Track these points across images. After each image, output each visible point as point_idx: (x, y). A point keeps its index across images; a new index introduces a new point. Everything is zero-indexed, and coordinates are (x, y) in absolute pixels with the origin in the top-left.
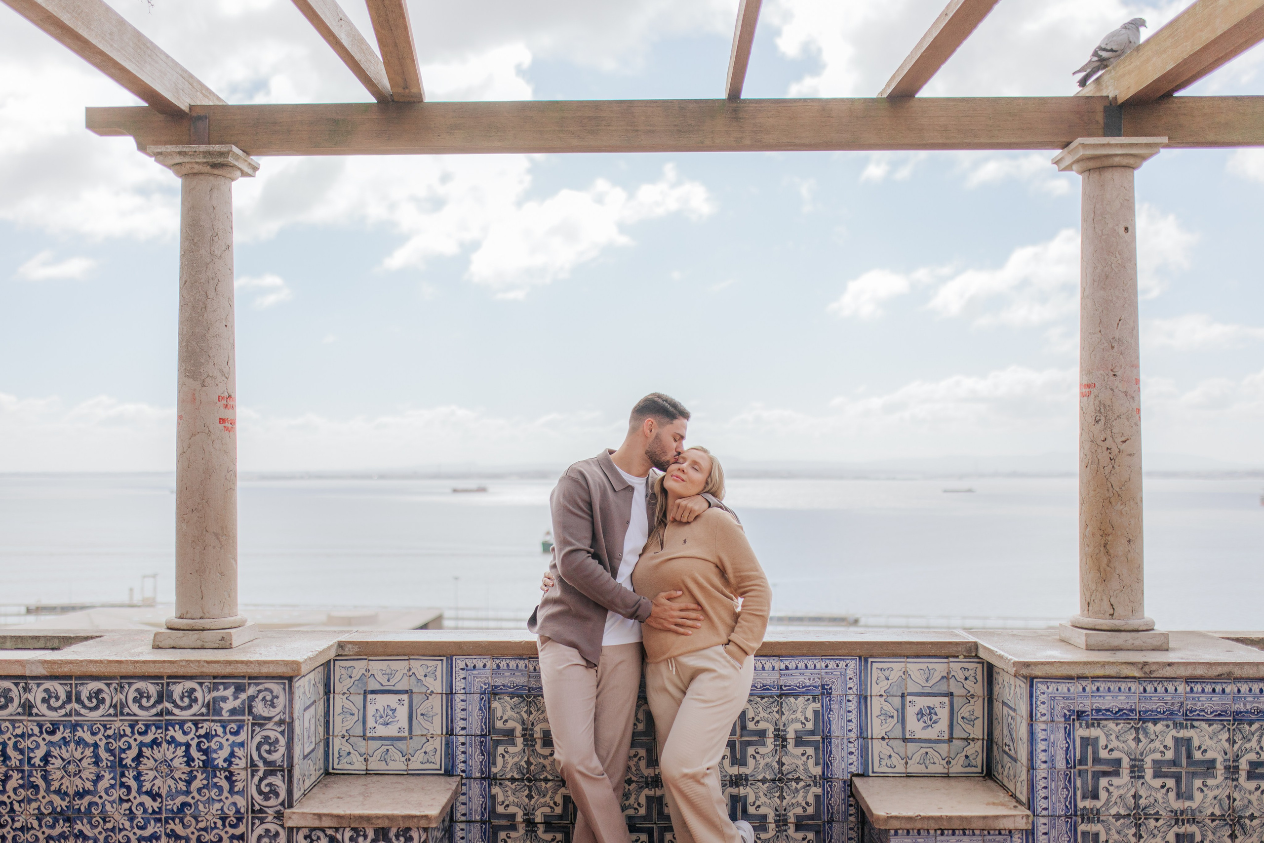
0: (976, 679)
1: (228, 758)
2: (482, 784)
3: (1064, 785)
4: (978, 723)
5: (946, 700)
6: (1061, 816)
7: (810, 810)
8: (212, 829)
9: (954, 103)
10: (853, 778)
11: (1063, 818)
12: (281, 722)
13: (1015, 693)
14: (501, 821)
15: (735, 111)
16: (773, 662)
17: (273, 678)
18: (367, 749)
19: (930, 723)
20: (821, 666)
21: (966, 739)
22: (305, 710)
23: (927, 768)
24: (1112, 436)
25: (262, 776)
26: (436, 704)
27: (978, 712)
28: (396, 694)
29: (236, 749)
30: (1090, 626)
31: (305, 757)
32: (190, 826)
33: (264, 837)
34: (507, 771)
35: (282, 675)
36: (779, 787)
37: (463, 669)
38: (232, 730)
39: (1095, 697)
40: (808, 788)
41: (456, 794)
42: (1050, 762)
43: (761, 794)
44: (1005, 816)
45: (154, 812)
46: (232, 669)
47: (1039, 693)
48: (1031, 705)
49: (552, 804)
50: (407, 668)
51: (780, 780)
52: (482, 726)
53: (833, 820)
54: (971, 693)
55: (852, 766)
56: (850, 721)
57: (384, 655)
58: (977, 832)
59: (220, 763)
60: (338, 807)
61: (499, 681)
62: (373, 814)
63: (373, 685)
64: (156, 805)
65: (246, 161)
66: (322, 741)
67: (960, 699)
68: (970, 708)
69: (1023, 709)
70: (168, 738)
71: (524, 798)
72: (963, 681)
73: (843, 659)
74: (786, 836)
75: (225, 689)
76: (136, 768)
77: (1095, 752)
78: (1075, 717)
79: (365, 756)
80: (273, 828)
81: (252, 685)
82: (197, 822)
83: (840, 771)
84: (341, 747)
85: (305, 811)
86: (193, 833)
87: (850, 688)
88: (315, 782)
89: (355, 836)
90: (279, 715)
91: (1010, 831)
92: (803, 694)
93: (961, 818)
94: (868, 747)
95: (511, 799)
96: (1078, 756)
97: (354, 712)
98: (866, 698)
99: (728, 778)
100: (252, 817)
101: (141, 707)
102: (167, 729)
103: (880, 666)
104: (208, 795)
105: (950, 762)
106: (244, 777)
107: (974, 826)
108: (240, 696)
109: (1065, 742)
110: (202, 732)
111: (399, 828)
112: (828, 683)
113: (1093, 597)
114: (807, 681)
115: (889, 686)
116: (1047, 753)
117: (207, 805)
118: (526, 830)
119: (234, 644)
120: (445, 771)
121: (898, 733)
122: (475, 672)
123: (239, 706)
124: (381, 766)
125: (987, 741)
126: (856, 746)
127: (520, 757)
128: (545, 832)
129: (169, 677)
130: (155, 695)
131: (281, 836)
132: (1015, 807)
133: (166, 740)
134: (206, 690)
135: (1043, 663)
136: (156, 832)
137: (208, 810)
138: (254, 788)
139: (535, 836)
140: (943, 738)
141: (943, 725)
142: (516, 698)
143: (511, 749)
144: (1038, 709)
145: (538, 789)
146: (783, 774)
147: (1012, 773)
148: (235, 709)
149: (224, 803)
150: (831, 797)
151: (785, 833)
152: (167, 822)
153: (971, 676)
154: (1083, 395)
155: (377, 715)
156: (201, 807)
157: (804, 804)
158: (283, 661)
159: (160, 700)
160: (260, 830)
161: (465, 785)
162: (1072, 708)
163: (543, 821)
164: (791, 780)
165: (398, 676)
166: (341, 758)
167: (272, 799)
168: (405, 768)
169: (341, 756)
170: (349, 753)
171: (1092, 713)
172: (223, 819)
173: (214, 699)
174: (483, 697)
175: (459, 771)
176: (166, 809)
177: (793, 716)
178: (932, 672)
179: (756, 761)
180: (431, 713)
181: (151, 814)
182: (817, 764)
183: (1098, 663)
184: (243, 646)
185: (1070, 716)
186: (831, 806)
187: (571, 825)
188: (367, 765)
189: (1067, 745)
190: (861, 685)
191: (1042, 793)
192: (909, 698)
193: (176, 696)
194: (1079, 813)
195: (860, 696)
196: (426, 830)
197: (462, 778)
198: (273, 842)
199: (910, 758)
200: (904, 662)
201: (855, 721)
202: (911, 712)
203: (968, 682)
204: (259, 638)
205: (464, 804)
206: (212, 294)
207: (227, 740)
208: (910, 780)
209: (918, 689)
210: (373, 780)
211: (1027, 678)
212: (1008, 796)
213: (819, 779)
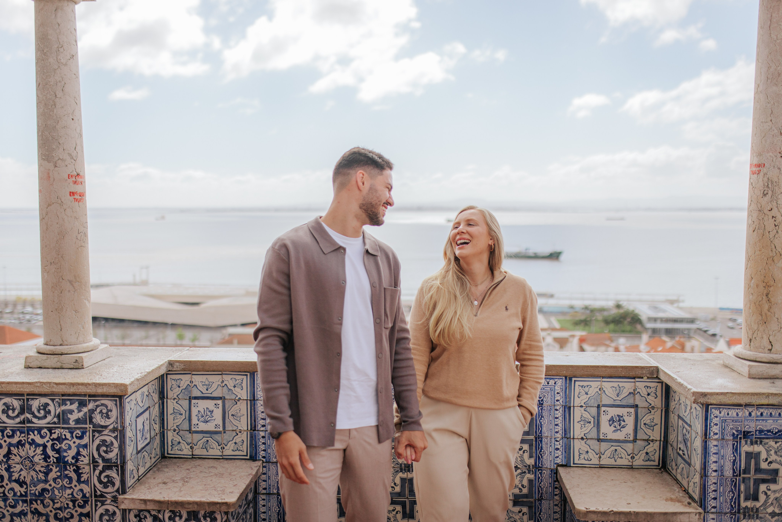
0: (656, 395)
1: (76, 456)
3: (730, 489)
4: (657, 428)
5: (632, 410)
6: (727, 513)
7: (525, 491)
8: (66, 508)
10: (559, 468)
11: (728, 515)
12: (114, 430)
13: (691, 413)
17: (107, 396)
18: (192, 440)
19: (619, 427)
21: (647, 440)
22: (138, 417)
23: (616, 461)
24: (777, 207)
25: (101, 470)
26: (243, 408)
27: (657, 420)
28: (213, 399)
29: (81, 450)
30: (752, 358)
31: (138, 452)
32: (49, 506)
33: (104, 515)
35: (113, 394)
38: (77, 435)
39: (759, 420)
40: (523, 474)
41: (257, 475)
42: (720, 471)
44: (681, 513)
45: (21, 495)
46: (75, 389)
47: (713, 416)
48: (706, 425)
50: (221, 380)
53: (542, 499)
54: (652, 406)
55: (558, 459)
56: (557, 425)
57: (203, 371)
59: (69, 459)
60: (161, 493)
62: (185, 501)
63: (196, 393)
64: (23, 490)
66: (158, 435)
67: (644, 410)
68: (651, 417)
69: (698, 426)
70: (29, 440)
72: (646, 396)
73: (553, 378)
75: (71, 404)
76: (7, 462)
77: (757, 464)
78: (742, 436)
79: (191, 445)
80: (111, 508)
81: (92, 401)
82: (54, 503)
83: (549, 462)
84: (173, 438)
85: (134, 497)
86: (51, 511)
87: (558, 401)
88: (150, 467)
89: (173, 516)
90: (113, 424)
93: (647, 514)
94: (570, 445)
96: (743, 467)
97: (182, 413)
98: (570, 408)
100: (95, 500)
101: (8, 417)
102: (28, 434)
103: (581, 384)
104: (61, 484)
105: (634, 457)
106: (88, 471)
108: (82, 410)
109: (732, 455)
110: (55, 436)
111: (206, 511)
113: (755, 335)
115: (588, 399)
116: (718, 464)
117: (61, 491)
119: (85, 366)
120: (250, 456)
121: (594, 434)
123: (82, 417)
124: (204, 452)
125: (663, 442)
126: (562, 444)
129: (28, 395)
130: (18, 408)
131: (117, 515)
132: (689, 503)
133: (28, 442)
134: (57, 405)
135: (717, 394)
136: (24, 510)
137: (61, 494)
138: (96, 478)
140: (629, 439)
141: (629, 429)
147: (685, 472)
148: (79, 419)
149: (74, 489)
150: (541, 481)
152: (31, 503)
153: (652, 393)
154: (753, 173)
155: (200, 415)
156: (56, 492)
157: (520, 486)
158: (114, 384)
159: (22, 412)
160: (101, 510)
161: (265, 467)
162: (740, 429)
165: (214, 386)
166: (173, 446)
167: (110, 487)
168: (221, 454)
169: (173, 444)
170: (179, 443)
171: (756, 433)
172: (74, 501)
173: (63, 411)
175: (261, 457)
176: (30, 493)
178: (622, 389)
180: (239, 414)
181: (19, 497)
182: (531, 457)
183: (763, 394)
184: (94, 365)
185: (737, 435)
186: (541, 488)
188: (192, 452)
189: (734, 458)
190: (566, 398)
191: (712, 495)
192: (603, 409)
193: (34, 409)
194: (741, 511)
195: (565, 407)
196: (226, 513)
197: (263, 462)
198: (112, 519)
199: (603, 454)
200: (600, 381)
201: (560, 425)
202: (604, 419)
203: (649, 397)
204: (112, 357)
205: (264, 481)
206: (59, 94)
207: (74, 442)
208: (602, 471)
209: (610, 402)
210: (196, 464)
211: (703, 405)
212: (681, 492)
213: (532, 468)
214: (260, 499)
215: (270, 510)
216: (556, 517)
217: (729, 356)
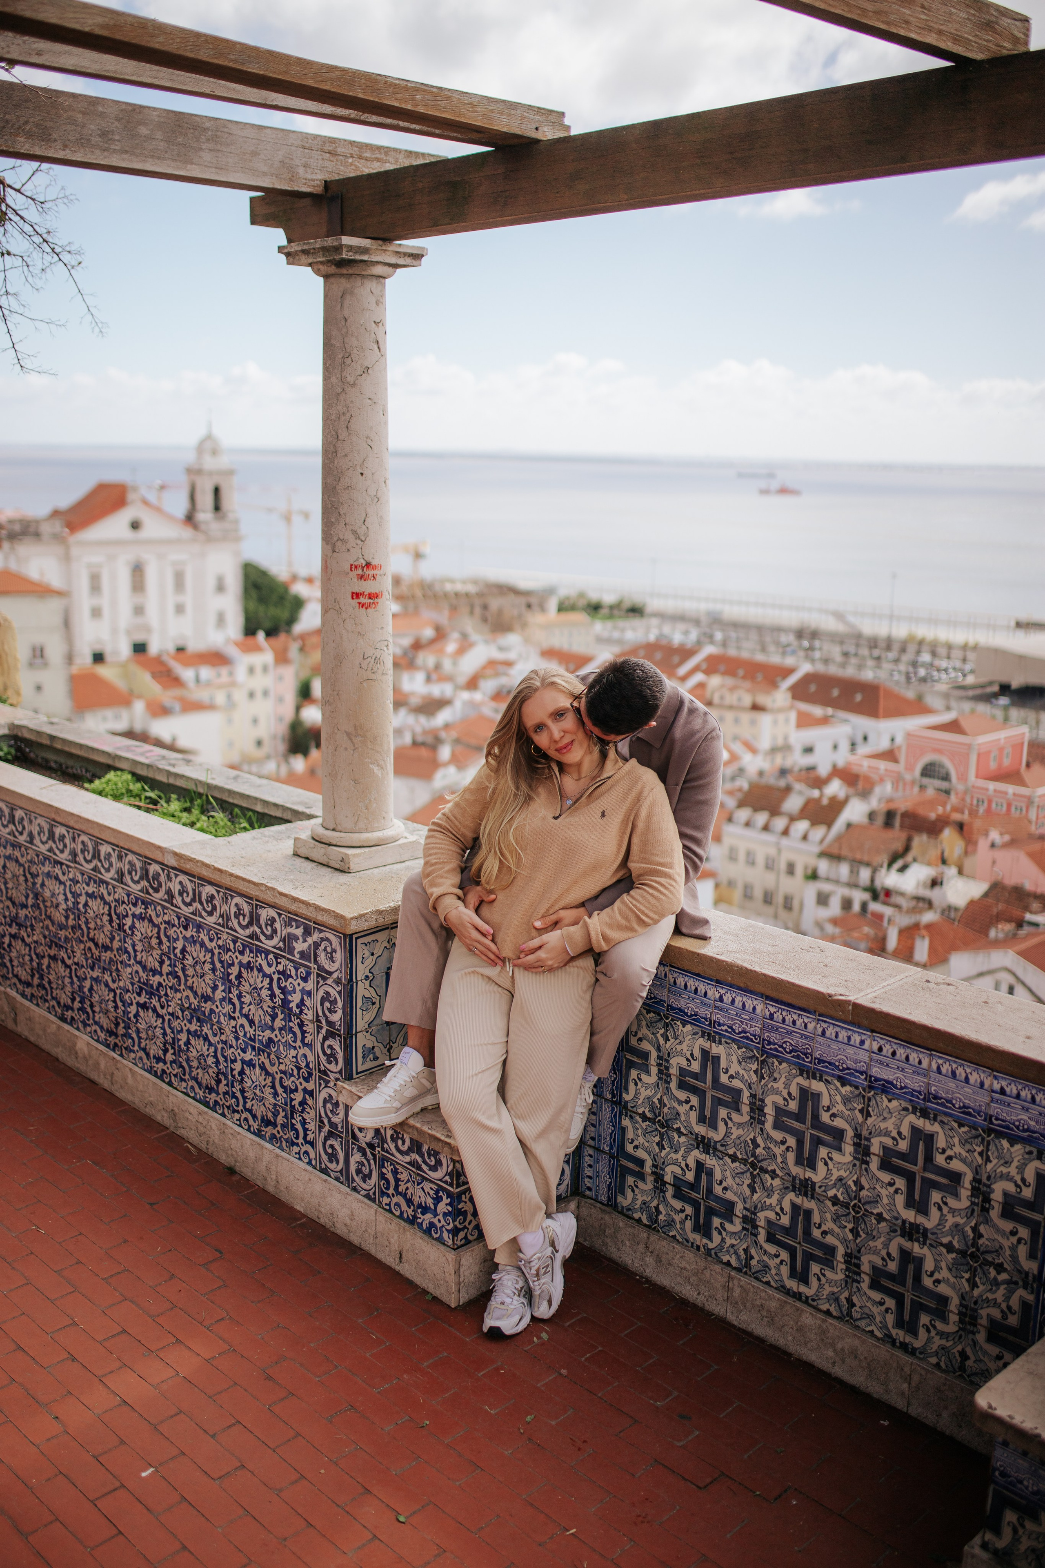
1: (300, 1004)
2: (613, 1109)
8: (291, 1075)
14: (630, 1163)
16: (982, 1075)
17: (329, 927)
25: (325, 1035)
29: (305, 997)
32: (275, 1064)
33: (328, 1102)
34: (639, 1103)
35: (334, 927)
36: (971, 1266)
38: (302, 975)
43: (943, 1265)
45: (251, 1038)
46: (301, 908)
49: (683, 1165)
51: (972, 1256)
59: (294, 1006)
64: (252, 1031)
70: (258, 964)
71: (655, 1145)
74: (973, 1340)
75: (297, 927)
80: (335, 1096)
81: (316, 930)
82: (280, 1062)
86: (277, 1073)
89: (395, 1137)
90: (337, 973)
92: (1024, 1141)
95: (642, 1139)
99: (899, 1222)
100: (319, 1076)
101: (240, 924)
102: (257, 955)
104: (286, 1038)
106: (312, 1030)
108: (308, 939)
110: (281, 967)
111: (429, 1145)
114: (1032, 1123)
117: (286, 1048)
118: (654, 1186)
119: (353, 869)
123: (307, 950)
127: (654, 1091)
128: (675, 1197)
129: (254, 898)
130: (249, 915)
131: (340, 1107)
133: (256, 966)
134: (283, 923)
136: (252, 1059)
137: (287, 1053)
138: (320, 1045)
139: (664, 1197)
142: (651, 1013)
143: (645, 1077)
145: (670, 1140)
146: (978, 1250)
148: (304, 951)
149: (298, 1051)
151: (971, 1336)
152: (259, 1053)
156: (282, 1048)
157: (1006, 1308)
158: (334, 912)
159: (252, 921)
160: (324, 1093)
163: (673, 1183)
164: (991, 1264)
167: (333, 1063)
172: (298, 1068)
173: (289, 934)
176: (258, 1039)
177: (1005, 1170)
179: (942, 1215)
182: (1032, 1256)
184: (376, 870)
193: (262, 922)
198: (335, 1110)
206: (343, 434)
207: (299, 984)
213: (1030, 1278)
214: (586, 1153)
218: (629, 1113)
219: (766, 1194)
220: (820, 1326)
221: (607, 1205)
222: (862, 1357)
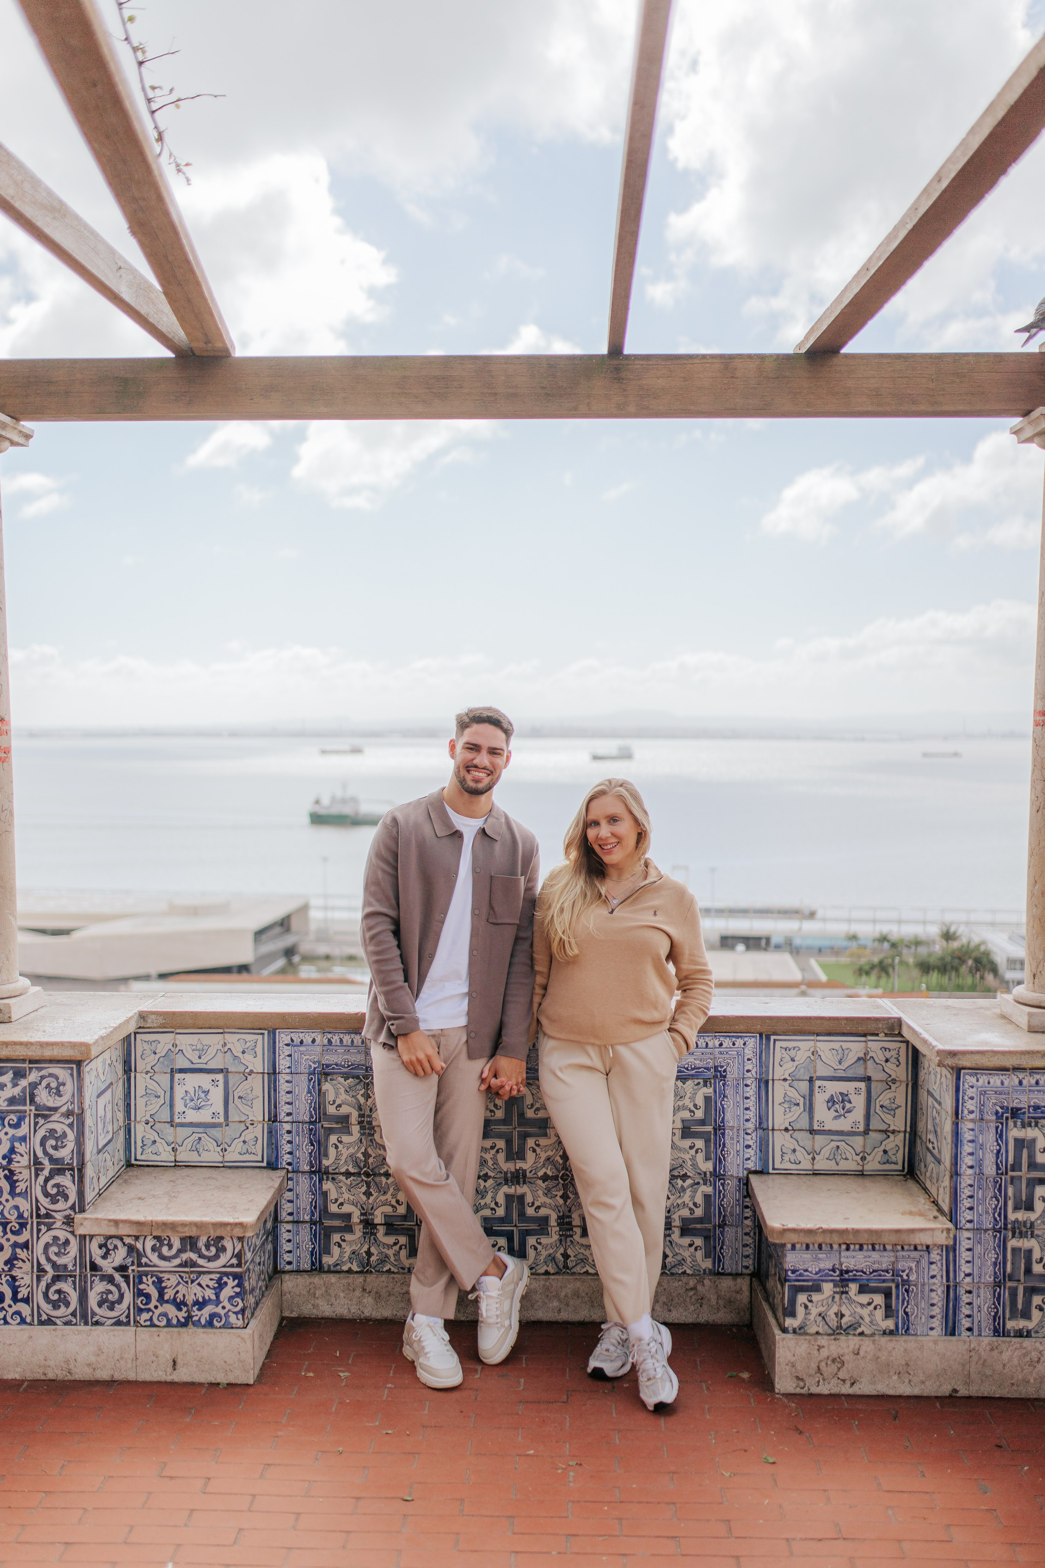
0: (898, 1061)
1: (8, 1154)
2: (311, 1179)
3: (993, 1193)
4: (900, 1112)
5: (862, 1085)
6: (988, 1230)
7: (699, 1212)
9: (889, 361)
10: (750, 1176)
11: (990, 1232)
12: (69, 1114)
13: (941, 1083)
14: (334, 1222)
15: (617, 369)
17: (59, 1061)
18: (175, 1137)
19: (842, 1112)
20: (714, 1044)
21: (885, 1131)
22: (98, 1096)
23: (838, 1165)
25: (48, 1175)
26: (256, 1086)
27: (901, 1100)
28: (209, 1073)
29: (17, 1144)
30: (1035, 1003)
31: (99, 1152)
33: (51, 1245)
34: (341, 1163)
35: (68, 1059)
37: (287, 1045)
38: (11, 1122)
39: (1033, 1091)
40: (696, 1186)
41: (280, 1192)
42: (977, 1166)
44: (921, 1230)
46: (9, 1051)
47: (967, 1086)
48: (957, 1100)
49: (394, 1202)
50: (222, 1043)
52: (311, 1112)
53: (725, 1224)
54: (892, 1077)
55: (749, 1162)
56: (747, 1109)
57: (194, 1028)
58: (889, 1247)
60: (138, 1211)
61: (330, 1059)
62: (179, 1221)
63: (181, 1063)
65: (15, 429)
66: (122, 1129)
67: (879, 1085)
68: (891, 1095)
69: (948, 1103)
71: (361, 1195)
72: (883, 1063)
73: (741, 1037)
75: (2, 1074)
77: (1031, 1156)
78: (1009, 1115)
79: (173, 1145)
80: (62, 1235)
81: (34, 1069)
83: (734, 1167)
84: (145, 1134)
85: (99, 1216)
87: (748, 1071)
88: (113, 1177)
89: (158, 1246)
90: (67, 1105)
91: (928, 1247)
92: (692, 1077)
93: (870, 1232)
94: (768, 1140)
95: (346, 1196)
96: (1011, 1160)
97: (159, 1094)
98: (767, 1082)
100: (37, 1222)
103: (785, 1044)
105: (865, 1158)
106: (26, 1177)
107: (885, 1239)
108: (19, 1083)
109: (995, 1144)
111: (209, 1237)
112: (723, 1064)
114: (697, 1062)
115: (794, 1068)
116: (974, 1157)
118: (364, 1233)
119: (14, 1017)
120: (268, 1163)
121: (804, 1123)
122: (302, 1049)
123: (19, 1094)
124: (193, 1157)
125: (910, 1134)
126: (754, 1138)
127: (356, 1148)
128: (386, 1234)
131: (71, 1244)
132: (935, 1217)
135: (972, 1052)
138: (39, 1189)
139: (374, 1239)
140: (857, 1130)
141: (858, 1115)
142: (351, 1080)
143: (346, 1139)
144: (965, 1104)
145: (377, 1185)
147: (934, 1175)
148: (14, 1097)
150: (724, 1197)
153: (892, 1058)
154: (1036, 724)
155: (187, 1098)
157: (691, 1205)
158: (70, 1042)
160: (46, 1238)
161: (291, 1179)
162: (1005, 1104)
163: (383, 1222)
165: (211, 1052)
166: (144, 1148)
167: (60, 1202)
168: (221, 1159)
169: (144, 1145)
170: (154, 1142)
171: (1029, 1110)
172: (4, 1224)
174: (312, 1078)
175: (284, 1163)
178: (846, 1052)
180: (250, 1095)
182: (707, 1158)
183: (1038, 1052)
184: (25, 1018)
185: (1003, 1114)
186: (723, 1207)
187: (416, 1228)
188: (175, 1156)
189: (997, 1148)
190: (761, 1066)
191: (967, 1203)
192: (818, 1083)
194: (1009, 1226)
195: (760, 1080)
196: (241, 1239)
197: (288, 1171)
198: (63, 1251)
199: (818, 1152)
200: (813, 1040)
201: (753, 1109)
202: (820, 1099)
203: (888, 1064)
204: (46, 1006)
205: (290, 1201)
207: (6, 1134)
208: (817, 1179)
209: (829, 1073)
210: (183, 1174)
211: (952, 1068)
212: (928, 1203)
213: (708, 1176)
214: (283, 1230)
215: (298, 1248)
216: (747, 1253)
217: (1007, 1000)
218: (330, 1176)
219: (480, 1196)
220: (544, 1285)
221: (312, 1270)
222: (584, 1294)
